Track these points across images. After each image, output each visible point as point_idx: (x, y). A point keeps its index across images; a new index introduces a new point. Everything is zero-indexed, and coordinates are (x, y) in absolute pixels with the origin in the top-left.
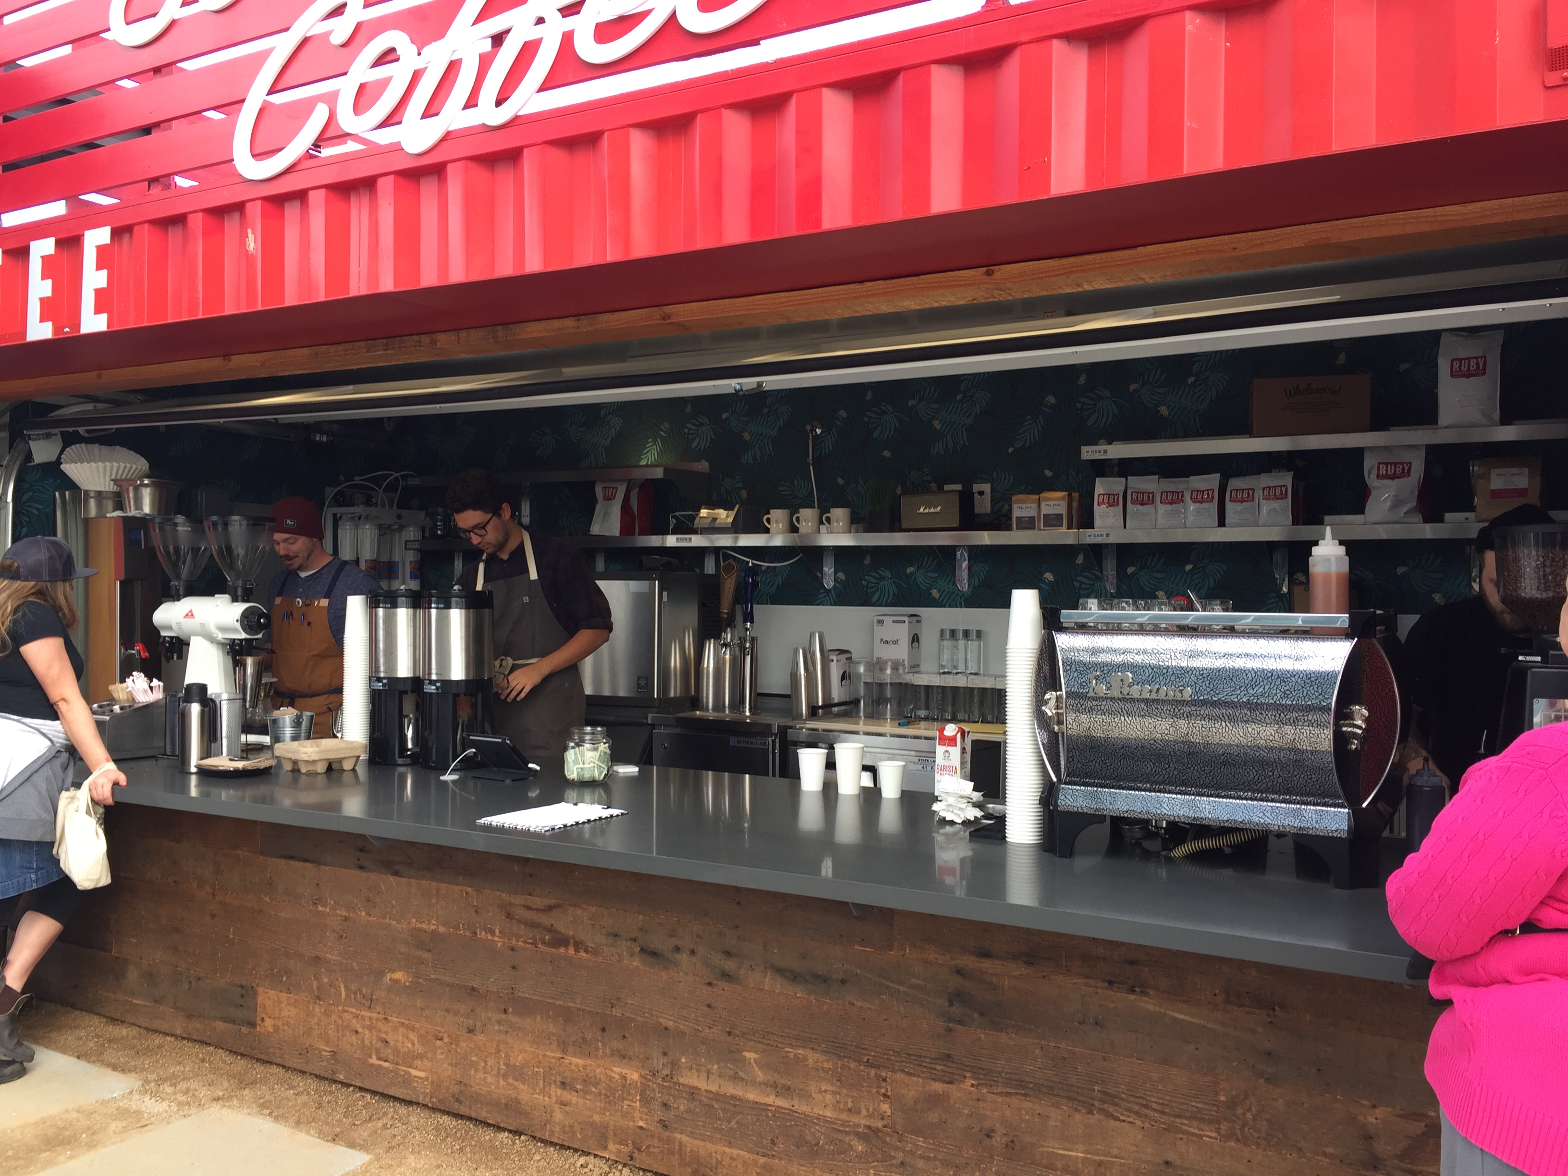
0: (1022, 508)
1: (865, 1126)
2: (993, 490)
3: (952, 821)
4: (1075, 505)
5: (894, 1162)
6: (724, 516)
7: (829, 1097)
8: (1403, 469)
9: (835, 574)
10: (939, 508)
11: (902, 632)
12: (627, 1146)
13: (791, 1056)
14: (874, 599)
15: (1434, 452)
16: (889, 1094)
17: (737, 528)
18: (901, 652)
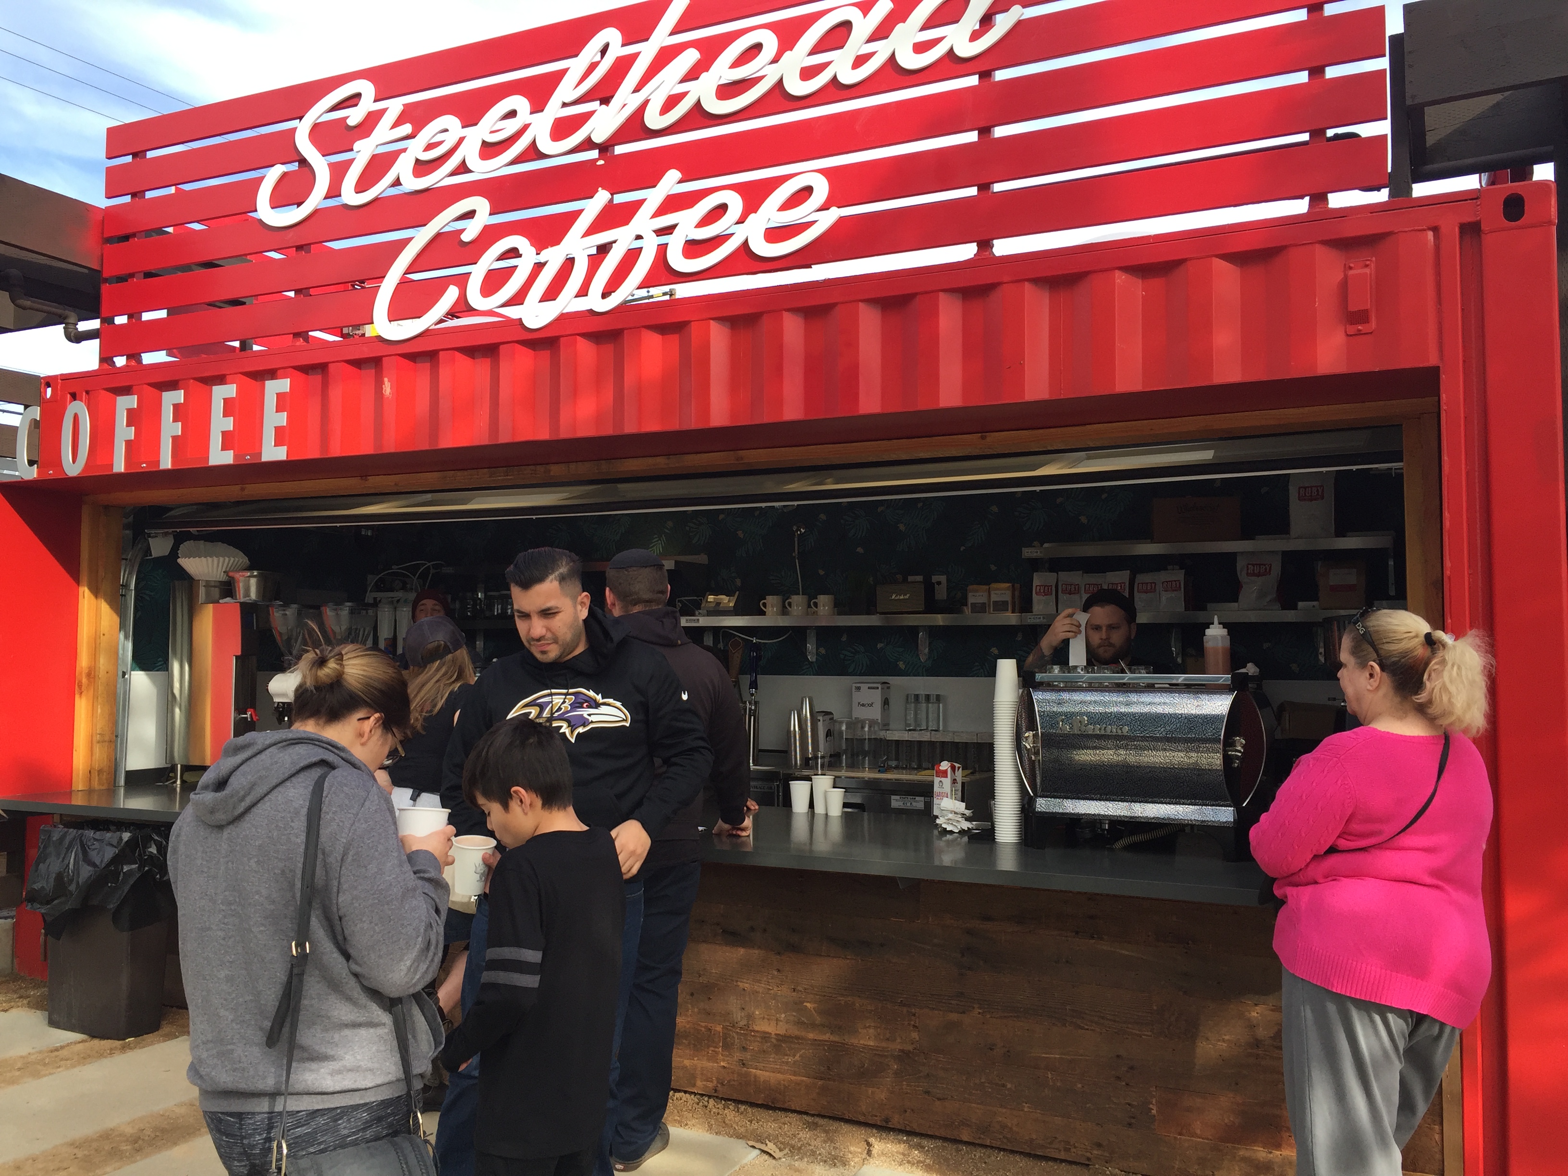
0: (976, 596)
1: (899, 1050)
2: (948, 581)
3: (951, 831)
4: (1017, 593)
5: (921, 1074)
6: (727, 601)
7: (871, 1031)
8: (1266, 569)
9: (817, 650)
10: (908, 595)
11: (876, 697)
12: (712, 1082)
13: (843, 1002)
14: (850, 670)
15: (1288, 557)
16: (917, 1025)
17: (737, 611)
18: (875, 713)
